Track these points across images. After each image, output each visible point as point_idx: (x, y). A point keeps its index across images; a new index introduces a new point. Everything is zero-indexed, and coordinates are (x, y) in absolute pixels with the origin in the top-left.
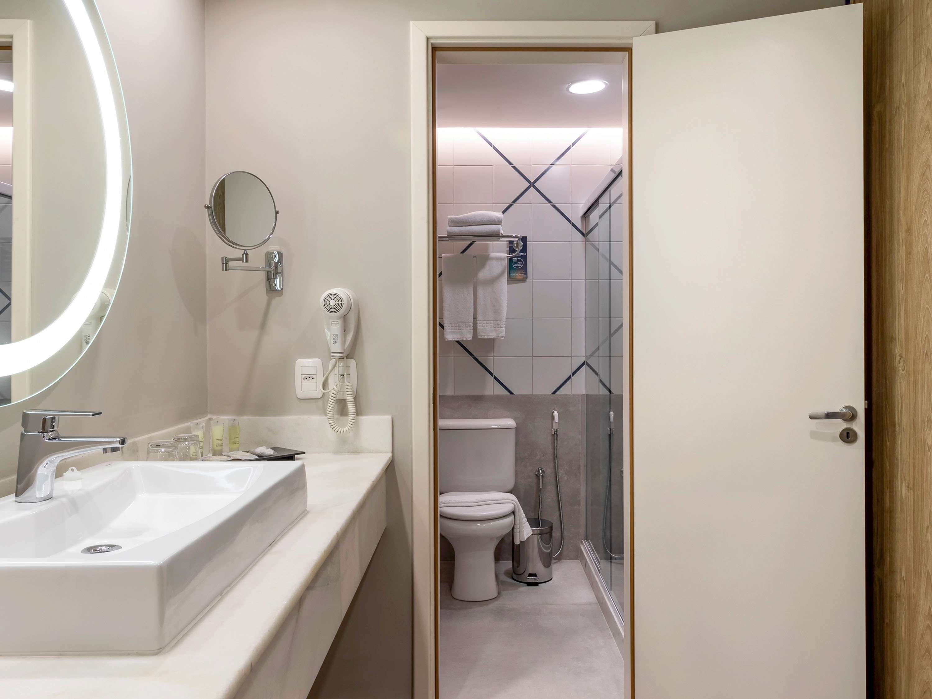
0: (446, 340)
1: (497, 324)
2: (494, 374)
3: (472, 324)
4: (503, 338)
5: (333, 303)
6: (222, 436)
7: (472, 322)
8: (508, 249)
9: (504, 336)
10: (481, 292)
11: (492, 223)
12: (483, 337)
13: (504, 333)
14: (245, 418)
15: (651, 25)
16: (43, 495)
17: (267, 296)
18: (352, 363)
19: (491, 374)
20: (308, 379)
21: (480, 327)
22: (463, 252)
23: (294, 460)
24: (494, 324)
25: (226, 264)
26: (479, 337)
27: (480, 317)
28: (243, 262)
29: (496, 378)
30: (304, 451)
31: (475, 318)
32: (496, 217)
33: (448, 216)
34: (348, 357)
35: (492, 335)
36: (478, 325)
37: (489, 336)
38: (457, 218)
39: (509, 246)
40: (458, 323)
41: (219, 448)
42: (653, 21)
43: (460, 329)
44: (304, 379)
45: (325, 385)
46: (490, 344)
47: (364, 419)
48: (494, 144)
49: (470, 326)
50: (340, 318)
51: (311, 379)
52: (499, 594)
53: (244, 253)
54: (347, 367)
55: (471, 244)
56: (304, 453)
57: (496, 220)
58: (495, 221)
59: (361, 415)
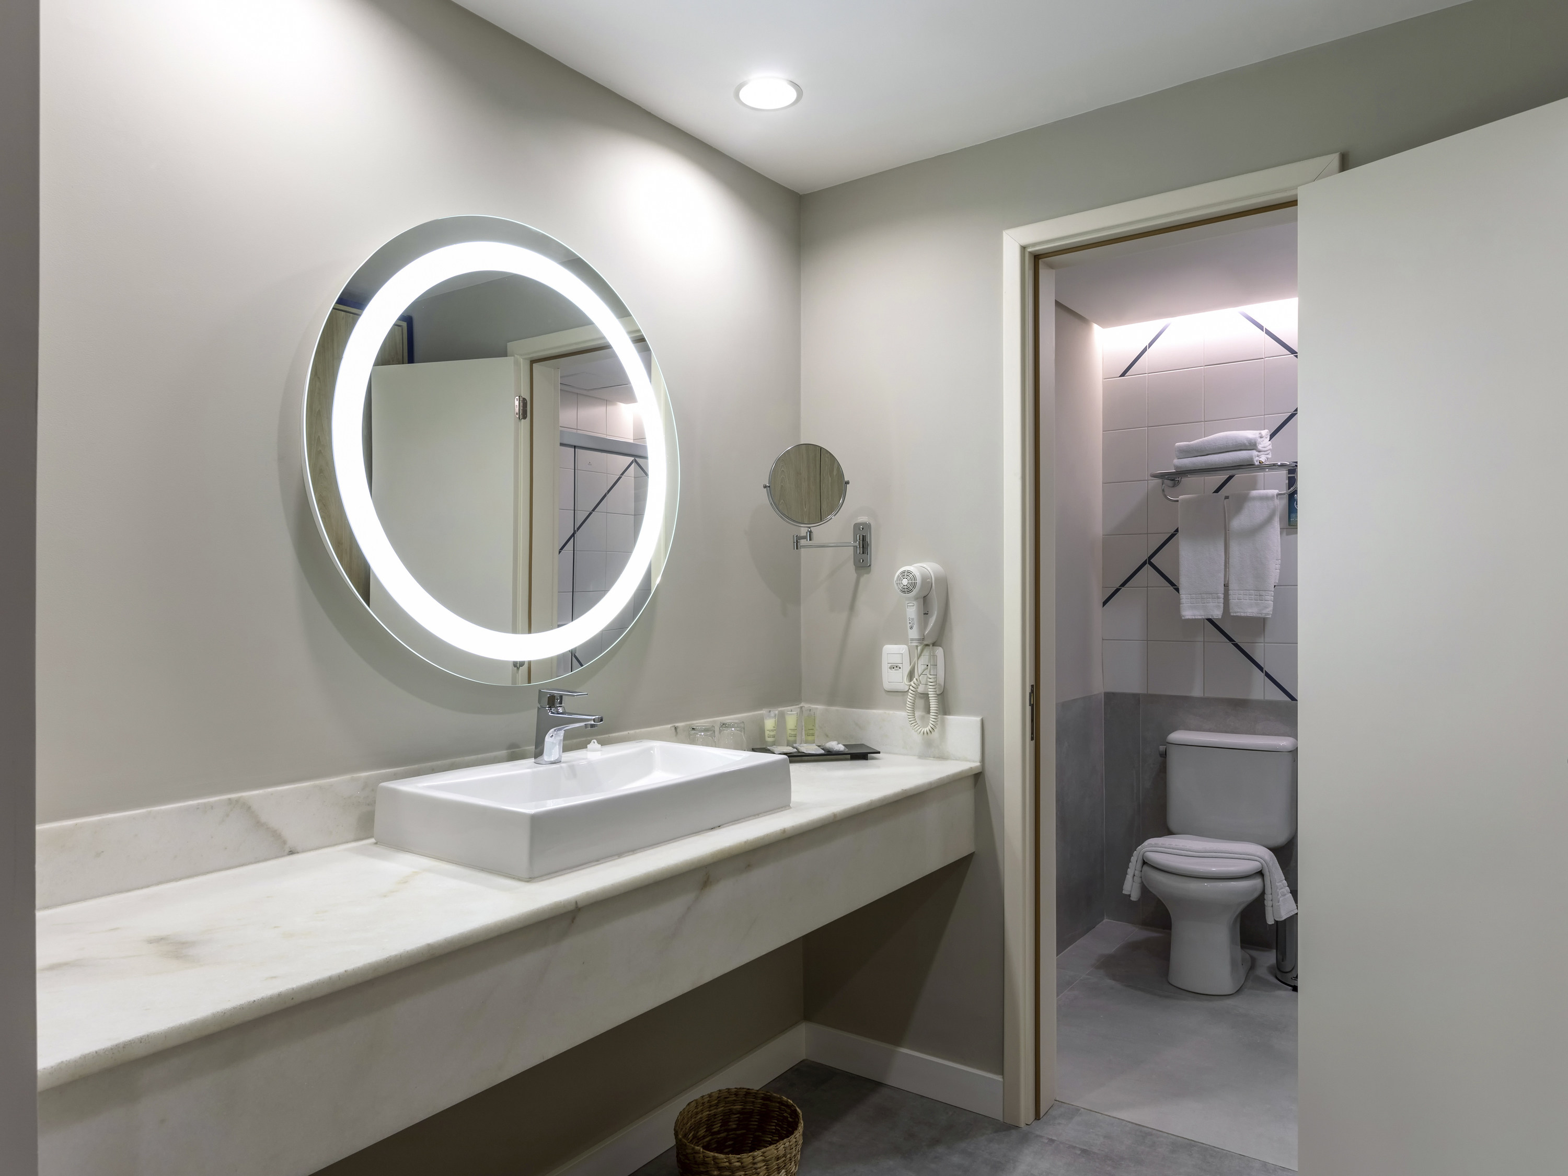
0: (1183, 618)
1: (1260, 595)
2: (1266, 669)
3: (1222, 596)
4: (1270, 616)
5: (905, 582)
6: (796, 727)
7: (1223, 592)
8: (1287, 481)
9: (1271, 613)
10: (1235, 548)
11: (1242, 448)
12: (1237, 614)
13: (1271, 608)
14: (834, 708)
15: (1334, 160)
16: (552, 759)
17: (856, 573)
18: (939, 651)
19: (1261, 669)
20: (895, 668)
21: (1233, 600)
22: (1217, 491)
23: (867, 760)
24: (1256, 595)
25: (797, 542)
26: (1232, 614)
27: (1233, 586)
28: (807, 540)
29: (1267, 675)
30: (879, 750)
31: (1226, 586)
32: (1248, 439)
33: (1177, 444)
34: (934, 644)
35: (1251, 611)
36: (1231, 597)
37: (1247, 612)
38: (1189, 446)
39: (1289, 477)
40: (1201, 594)
41: (791, 739)
42: (1336, 153)
43: (1204, 603)
44: (890, 668)
45: (911, 675)
46: (1258, 624)
47: (950, 718)
48: (1265, 326)
49: (1218, 598)
50: (916, 598)
51: (898, 668)
52: (1239, 991)
53: (808, 531)
54: (933, 657)
55: (1230, 478)
56: (879, 753)
57: (1247, 444)
58: (1245, 445)
59: (949, 714)
